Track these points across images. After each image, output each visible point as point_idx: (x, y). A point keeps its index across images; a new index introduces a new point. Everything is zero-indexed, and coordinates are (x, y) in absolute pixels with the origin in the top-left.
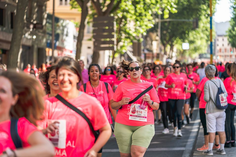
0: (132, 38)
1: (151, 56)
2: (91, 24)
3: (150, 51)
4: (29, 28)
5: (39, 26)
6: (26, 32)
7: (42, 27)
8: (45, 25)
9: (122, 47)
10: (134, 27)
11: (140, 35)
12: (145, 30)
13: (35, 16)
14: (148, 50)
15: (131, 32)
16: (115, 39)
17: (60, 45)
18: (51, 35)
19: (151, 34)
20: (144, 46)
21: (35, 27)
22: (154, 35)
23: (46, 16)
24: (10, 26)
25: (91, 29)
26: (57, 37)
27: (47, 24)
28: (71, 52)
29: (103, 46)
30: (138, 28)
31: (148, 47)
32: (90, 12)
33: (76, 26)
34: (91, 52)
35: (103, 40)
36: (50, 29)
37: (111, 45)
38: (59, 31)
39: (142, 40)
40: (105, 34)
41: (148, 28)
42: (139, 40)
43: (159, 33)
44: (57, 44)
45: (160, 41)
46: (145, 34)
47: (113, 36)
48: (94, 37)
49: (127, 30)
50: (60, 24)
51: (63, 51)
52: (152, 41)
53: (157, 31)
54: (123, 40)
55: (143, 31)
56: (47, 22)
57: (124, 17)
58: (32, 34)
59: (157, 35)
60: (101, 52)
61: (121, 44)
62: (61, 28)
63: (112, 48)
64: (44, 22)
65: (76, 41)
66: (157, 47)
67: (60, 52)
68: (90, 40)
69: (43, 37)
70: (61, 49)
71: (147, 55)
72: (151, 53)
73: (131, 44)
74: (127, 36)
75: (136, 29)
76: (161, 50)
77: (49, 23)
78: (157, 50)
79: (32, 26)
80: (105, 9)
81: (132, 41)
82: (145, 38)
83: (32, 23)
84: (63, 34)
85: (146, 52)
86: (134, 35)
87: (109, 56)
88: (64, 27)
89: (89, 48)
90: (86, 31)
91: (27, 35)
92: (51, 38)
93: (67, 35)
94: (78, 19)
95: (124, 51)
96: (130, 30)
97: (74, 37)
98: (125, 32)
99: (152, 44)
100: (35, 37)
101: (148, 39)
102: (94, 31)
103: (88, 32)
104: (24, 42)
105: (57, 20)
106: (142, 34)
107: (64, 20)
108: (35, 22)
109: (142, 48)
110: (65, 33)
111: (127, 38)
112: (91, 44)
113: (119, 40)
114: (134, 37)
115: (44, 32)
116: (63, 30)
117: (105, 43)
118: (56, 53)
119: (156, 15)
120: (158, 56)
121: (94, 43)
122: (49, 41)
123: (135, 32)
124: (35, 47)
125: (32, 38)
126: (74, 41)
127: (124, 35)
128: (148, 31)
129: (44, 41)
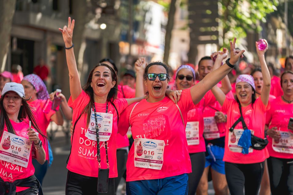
0: (245, 25)
1: (274, 52)
2: (185, 7)
3: (273, 44)
4: (94, 13)
5: (110, 10)
6: (91, 19)
7: (114, 12)
8: (119, 9)
10: (248, 11)
11: (257, 22)
12: (265, 15)
14: (270, 44)
15: (244, 18)
16: (220, 29)
17: (142, 38)
18: (126, 23)
19: (274, 19)
20: (263, 36)
21: (104, 11)
22: (278, 21)
24: (67, 10)
25: (186, 13)
26: (136, 26)
27: (123, 9)
28: (157, 47)
29: (203, 38)
30: (254, 12)
31: (270, 38)
33: (164, 11)
34: (185, 47)
35: (203, 29)
36: (126, 14)
38: (138, 18)
39: (260, 29)
40: (206, 21)
41: (269, 12)
42: (256, 30)
43: (286, 19)
44: (137, 36)
45: (287, 30)
46: (264, 21)
47: (217, 25)
48: (190, 25)
49: (239, 15)
50: (140, 6)
51: (143, 47)
52: (275, 30)
53: (282, 16)
54: (232, 29)
55: (260, 15)
56: (121, 5)
58: (99, 22)
59: (283, 21)
60: (200, 48)
61: (230, 35)
62: (142, 13)
63: (216, 42)
64: (117, 5)
65: (164, 30)
66: (283, 39)
67: (141, 48)
68: (183, 29)
69: (116, 26)
70: (142, 43)
71: (268, 52)
72: (274, 49)
73: (244, 35)
74: (239, 23)
75: (251, 14)
76: (289, 43)
77: (125, 6)
78: (282, 43)
79: (99, 11)
81: (246, 31)
82: (265, 26)
83: (100, 7)
84: (144, 21)
86: (250, 22)
88: (146, 11)
89: (183, 41)
90: (178, 16)
91: (93, 24)
92: (127, 27)
93: (150, 23)
96: (242, 14)
97: (162, 26)
98: (236, 18)
99: (275, 34)
100: (103, 26)
101: (270, 26)
102: (190, 17)
103: (182, 18)
104: (87, 33)
105: (136, 1)
106: (261, 21)
107: (146, 1)
108: (104, 5)
110: (147, 19)
111: (238, 26)
112: (185, 35)
113: (226, 30)
114: (249, 26)
115: (118, 20)
116: (144, 16)
117: (205, 34)
118: (135, 50)
120: (284, 52)
121: (191, 35)
122: (125, 32)
123: (250, 18)
124: (105, 41)
125: (100, 29)
126: (162, 31)
127: (234, 23)
128: (270, 16)
129: (117, 32)
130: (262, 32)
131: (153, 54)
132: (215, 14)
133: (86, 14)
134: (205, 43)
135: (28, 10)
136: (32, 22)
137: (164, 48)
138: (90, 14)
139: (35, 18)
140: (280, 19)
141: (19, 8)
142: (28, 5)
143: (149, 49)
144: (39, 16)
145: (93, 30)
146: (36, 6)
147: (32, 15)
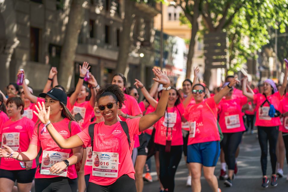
0: (246, 54)
1: (267, 74)
2: (202, 41)
3: (267, 68)
4: (135, 45)
5: (147, 43)
6: (133, 49)
7: (150, 45)
8: (153, 42)
9: (235, 65)
10: (249, 43)
11: (255, 52)
12: (261, 47)
13: (142, 33)
14: (264, 67)
15: (245, 49)
16: (228, 57)
17: (170, 64)
18: (159, 52)
19: (267, 50)
20: (259, 62)
21: (142, 44)
22: (270, 51)
23: (153, 33)
24: (115, 43)
25: (202, 46)
26: (166, 55)
27: (156, 42)
28: (181, 70)
29: (215, 64)
30: (252, 44)
31: (264, 63)
32: (201, 28)
33: (186, 43)
34: (202, 70)
35: (215, 57)
36: (158, 46)
37: (223, 63)
38: (167, 49)
39: (257, 57)
40: (217, 51)
41: (263, 45)
42: (254, 58)
43: (276, 49)
44: (166, 62)
45: (277, 57)
46: (260, 51)
47: (225, 54)
48: (205, 54)
49: (241, 47)
50: (169, 41)
51: (171, 70)
52: (268, 58)
53: (273, 47)
54: (236, 57)
55: (257, 47)
56: (155, 39)
57: (238, 33)
58: (139, 52)
59: (274, 51)
60: (213, 71)
61: (234, 61)
62: (170, 45)
63: (225, 66)
64: (152, 39)
65: (186, 58)
66: (274, 64)
67: (169, 71)
68: (201, 57)
69: (151, 55)
70: (170, 67)
71: (263, 74)
72: (267, 71)
73: (245, 61)
74: (241, 52)
75: (250, 46)
76: (278, 67)
77: (157, 40)
78: (273, 67)
79: (139, 44)
80: (216, 24)
81: (246, 58)
82: (261, 54)
83: (139, 41)
84: (172, 51)
85: (262, 69)
86: (249, 52)
87: (222, 75)
88: (173, 44)
89: (200, 66)
90: (196, 47)
91: (134, 54)
92: (159, 56)
93: (176, 53)
94: (188, 36)
95: (238, 69)
96: (244, 46)
97: (184, 55)
98: (239, 49)
99: (268, 61)
100: (142, 55)
101: (264, 55)
102: (205, 48)
103: (199, 49)
104: (130, 60)
105: (166, 37)
106: (257, 51)
107: (173, 36)
108: (142, 39)
109: (257, 65)
110: (174, 50)
111: (240, 55)
112: (202, 61)
113: (232, 58)
114: (249, 55)
115: (153, 50)
116: (172, 47)
117: (217, 60)
119: (271, 30)
120: (275, 74)
121: (205, 61)
122: (157, 60)
123: (250, 49)
124: (143, 66)
125: (140, 57)
126: (184, 59)
127: (237, 52)
128: (264, 48)
129: (152, 59)
130: (259, 59)
131: (179, 75)
132: (224, 47)
133: (129, 46)
134: (216, 67)
135: (87, 43)
136: (90, 52)
137: (186, 71)
138: (132, 46)
139: (92, 49)
140: (272, 50)
141: (80, 42)
142: (87, 39)
143: (176, 72)
144: (95, 47)
145: (135, 58)
146: (93, 40)
147: (90, 47)
